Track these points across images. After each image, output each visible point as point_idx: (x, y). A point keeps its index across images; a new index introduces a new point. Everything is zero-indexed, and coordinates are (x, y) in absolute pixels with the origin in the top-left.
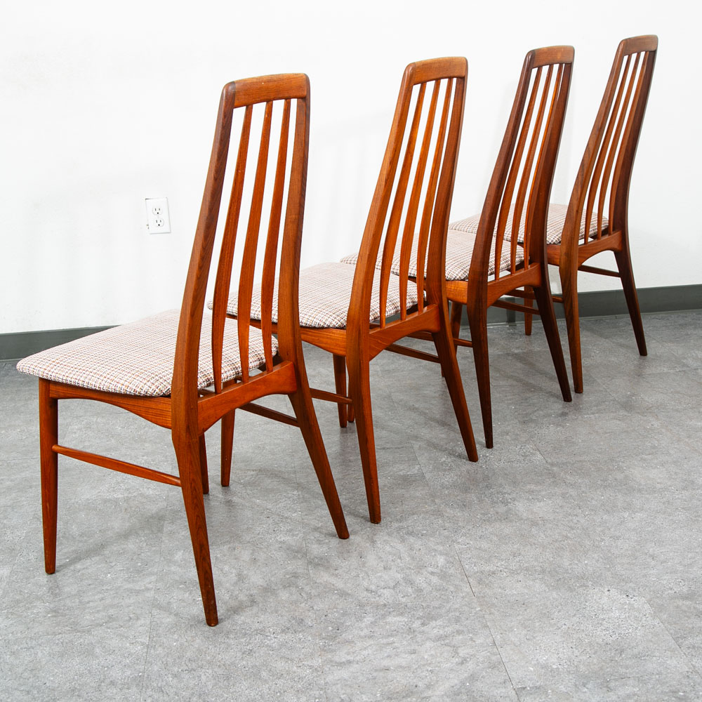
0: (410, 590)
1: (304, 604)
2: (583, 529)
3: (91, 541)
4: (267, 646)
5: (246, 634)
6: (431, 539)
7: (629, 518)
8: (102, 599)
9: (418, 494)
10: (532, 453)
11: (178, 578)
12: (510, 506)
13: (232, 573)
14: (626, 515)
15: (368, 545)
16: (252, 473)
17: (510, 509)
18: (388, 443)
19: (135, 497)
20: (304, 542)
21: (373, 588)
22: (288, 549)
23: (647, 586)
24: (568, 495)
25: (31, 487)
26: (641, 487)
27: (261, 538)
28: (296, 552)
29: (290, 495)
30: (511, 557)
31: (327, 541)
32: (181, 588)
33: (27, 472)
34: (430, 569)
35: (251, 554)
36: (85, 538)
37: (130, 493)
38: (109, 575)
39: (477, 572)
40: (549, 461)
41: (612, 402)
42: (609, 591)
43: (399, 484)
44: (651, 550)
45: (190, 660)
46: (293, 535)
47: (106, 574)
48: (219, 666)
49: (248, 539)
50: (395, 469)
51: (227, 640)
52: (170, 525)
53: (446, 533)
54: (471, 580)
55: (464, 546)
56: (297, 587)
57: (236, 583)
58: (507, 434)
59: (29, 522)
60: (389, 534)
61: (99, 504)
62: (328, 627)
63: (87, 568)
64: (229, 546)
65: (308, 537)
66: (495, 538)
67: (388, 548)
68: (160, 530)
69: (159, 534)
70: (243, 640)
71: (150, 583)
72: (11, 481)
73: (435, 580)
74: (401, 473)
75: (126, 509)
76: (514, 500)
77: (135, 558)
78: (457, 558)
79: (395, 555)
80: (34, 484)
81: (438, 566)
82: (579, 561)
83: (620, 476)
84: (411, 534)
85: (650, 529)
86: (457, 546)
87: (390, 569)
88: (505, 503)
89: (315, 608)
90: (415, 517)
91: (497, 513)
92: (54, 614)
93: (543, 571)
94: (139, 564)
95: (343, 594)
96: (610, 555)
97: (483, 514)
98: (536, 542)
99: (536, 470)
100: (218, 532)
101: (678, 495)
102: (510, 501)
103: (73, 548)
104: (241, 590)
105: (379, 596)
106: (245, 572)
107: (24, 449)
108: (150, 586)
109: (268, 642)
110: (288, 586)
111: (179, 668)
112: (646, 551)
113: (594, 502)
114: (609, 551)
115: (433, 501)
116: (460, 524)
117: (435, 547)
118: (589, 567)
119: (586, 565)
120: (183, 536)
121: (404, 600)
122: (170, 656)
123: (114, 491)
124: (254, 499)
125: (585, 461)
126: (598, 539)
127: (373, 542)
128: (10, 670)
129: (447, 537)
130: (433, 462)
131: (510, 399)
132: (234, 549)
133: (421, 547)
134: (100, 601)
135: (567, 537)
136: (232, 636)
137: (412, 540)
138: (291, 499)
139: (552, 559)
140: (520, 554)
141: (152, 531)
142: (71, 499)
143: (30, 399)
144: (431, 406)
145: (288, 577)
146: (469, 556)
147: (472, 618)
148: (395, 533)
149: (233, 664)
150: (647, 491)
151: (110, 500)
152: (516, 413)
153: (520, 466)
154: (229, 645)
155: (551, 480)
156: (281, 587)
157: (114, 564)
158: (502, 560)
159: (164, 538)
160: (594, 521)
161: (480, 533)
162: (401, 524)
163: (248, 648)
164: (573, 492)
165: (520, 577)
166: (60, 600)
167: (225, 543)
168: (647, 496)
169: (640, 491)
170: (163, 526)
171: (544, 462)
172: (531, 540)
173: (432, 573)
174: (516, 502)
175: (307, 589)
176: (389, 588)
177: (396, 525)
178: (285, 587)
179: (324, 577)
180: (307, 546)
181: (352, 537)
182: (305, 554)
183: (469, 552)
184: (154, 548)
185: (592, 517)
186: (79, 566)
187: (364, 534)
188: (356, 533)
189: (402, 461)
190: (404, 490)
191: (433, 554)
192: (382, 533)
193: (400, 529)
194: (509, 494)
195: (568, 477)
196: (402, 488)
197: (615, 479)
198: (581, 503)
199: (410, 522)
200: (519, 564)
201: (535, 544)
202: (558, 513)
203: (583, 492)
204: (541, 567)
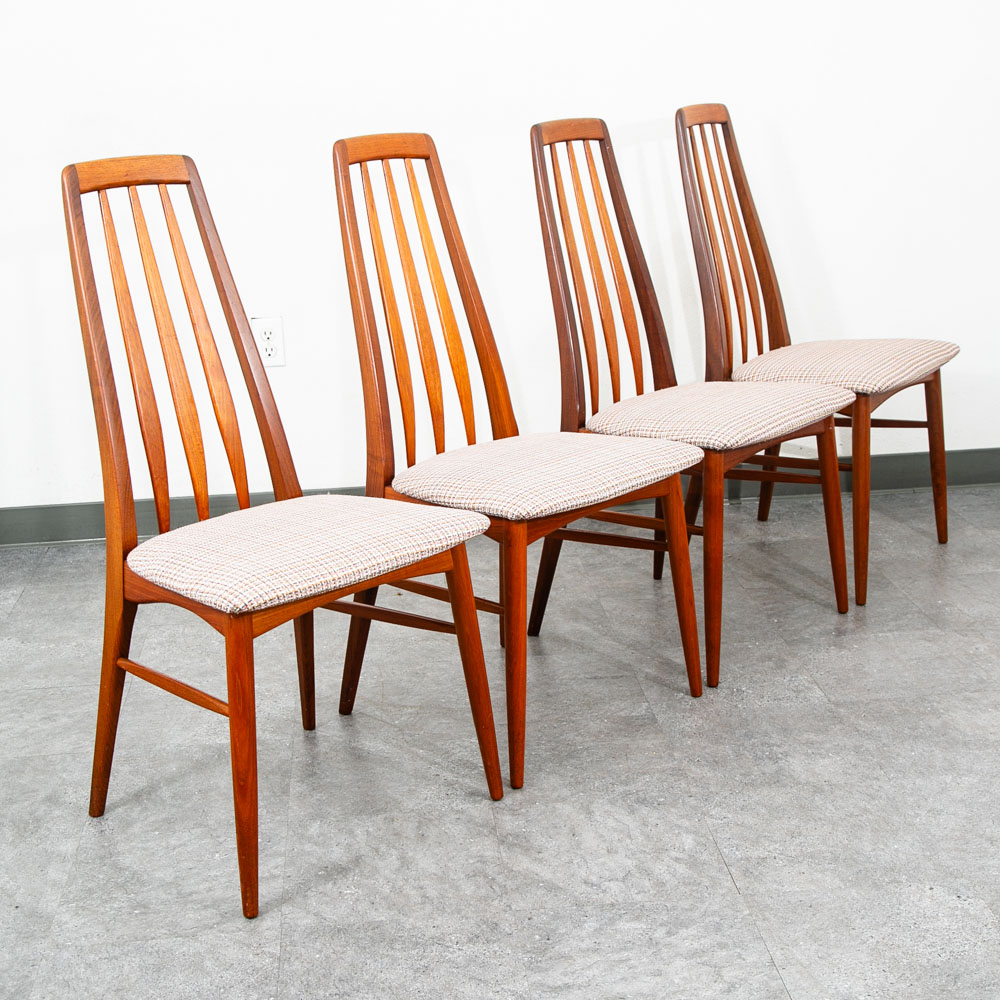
0: (647, 883)
1: (497, 901)
2: (888, 798)
3: (189, 805)
4: (449, 961)
5: (417, 943)
6: (672, 810)
7: (954, 784)
8: (210, 890)
9: (648, 744)
10: (807, 688)
11: (315, 861)
12: (781, 763)
13: (392, 855)
14: (949, 779)
15: (582, 817)
16: (410, 710)
17: (781, 769)
18: (600, 670)
20: (491, 812)
21: (594, 879)
22: (469, 822)
23: (986, 883)
24: (864, 749)
26: (967, 739)
27: (430, 805)
28: (481, 826)
29: (466, 744)
30: (788, 838)
32: (320, 876)
33: (91, 705)
34: (674, 854)
35: (417, 828)
36: (180, 801)
38: (217, 855)
39: (741, 859)
40: (833, 699)
41: (916, 615)
42: (931, 889)
43: (621, 730)
44: (987, 830)
45: (340, 980)
46: (475, 801)
47: (213, 854)
48: (383, 990)
49: (411, 806)
50: (613, 708)
51: (391, 953)
52: (299, 784)
53: (692, 801)
54: (733, 870)
55: (719, 821)
56: (486, 876)
57: (398, 870)
58: (770, 659)
60: (612, 802)
61: (195, 753)
62: (533, 934)
63: (185, 845)
64: (384, 815)
65: (496, 805)
66: (763, 811)
67: (611, 823)
68: (285, 792)
69: (284, 798)
70: (413, 952)
71: (277, 867)
72: (69, 716)
73: (681, 869)
74: (622, 714)
76: (787, 755)
78: (711, 838)
79: (621, 832)
81: (684, 850)
82: (886, 845)
83: (935, 723)
84: (642, 801)
85: (984, 800)
86: (709, 821)
87: (616, 852)
88: (774, 759)
89: (513, 907)
90: (647, 778)
91: (763, 774)
92: (143, 910)
93: (836, 859)
95: (552, 888)
96: (929, 837)
97: (744, 775)
98: (822, 816)
99: (815, 712)
100: (368, 795)
102: (780, 756)
103: (164, 816)
104: (406, 880)
105: (604, 891)
106: (410, 854)
107: (84, 670)
108: (276, 872)
109: (450, 955)
110: (474, 875)
111: (325, 991)
112: (982, 833)
113: (901, 760)
114: (928, 831)
115: (671, 755)
116: (712, 789)
117: (679, 823)
118: (900, 855)
119: (896, 850)
120: (318, 800)
121: (639, 898)
122: (311, 973)
123: (215, 734)
124: (414, 749)
125: (884, 700)
126: (911, 813)
127: (590, 813)
128: (86, 990)
129: (695, 808)
130: (666, 699)
131: (772, 609)
132: (392, 819)
133: (658, 822)
134: (208, 892)
135: (866, 810)
136: (398, 946)
137: (644, 810)
138: (468, 749)
139: (846, 842)
140: (800, 834)
141: (274, 792)
142: (155, 745)
143: (86, 599)
144: (658, 618)
145: (471, 861)
146: (728, 836)
147: (739, 925)
148: (620, 801)
149: (402, 985)
150: (976, 745)
151: (210, 747)
152: (780, 630)
153: (791, 706)
154: (395, 960)
155: (838, 727)
156: (463, 876)
157: (222, 839)
158: (776, 842)
159: (291, 803)
160: (903, 787)
161: (741, 803)
162: (627, 788)
163: (422, 963)
164: (870, 745)
165: (804, 867)
166: (149, 891)
167: (378, 811)
168: (977, 752)
169: (965, 744)
170: (288, 785)
171: (826, 700)
172: (814, 813)
173: (677, 860)
174: (789, 758)
175: (500, 879)
176: (617, 880)
177: (621, 789)
178: (468, 876)
179: (523, 863)
180: (495, 818)
181: (559, 805)
182: (494, 828)
183: (727, 829)
184: (279, 817)
185: (899, 781)
186: (173, 842)
187: (576, 801)
188: (564, 800)
189: (623, 696)
190: (628, 739)
191: (677, 832)
192: (601, 801)
193: (626, 794)
194: (779, 747)
195: (861, 722)
196: (625, 736)
197: (930, 727)
198: (883, 761)
199: (640, 784)
200: (800, 848)
201: (820, 819)
202: (850, 775)
203: (884, 745)
204: (832, 853)
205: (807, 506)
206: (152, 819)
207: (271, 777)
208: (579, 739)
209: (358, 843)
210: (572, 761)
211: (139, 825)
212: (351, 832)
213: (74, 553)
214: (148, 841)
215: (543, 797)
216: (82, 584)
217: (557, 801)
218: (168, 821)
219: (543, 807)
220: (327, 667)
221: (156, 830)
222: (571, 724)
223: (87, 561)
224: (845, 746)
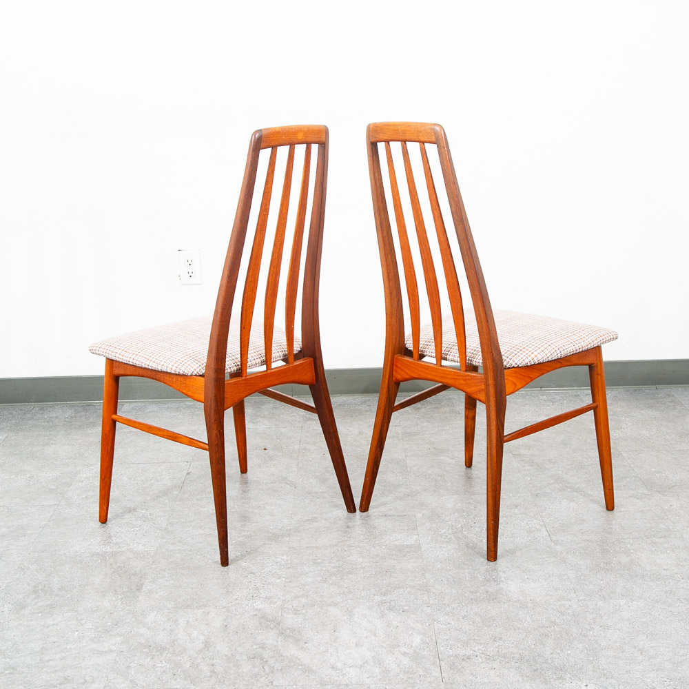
0: (377, 670)
1: (264, 678)
2: (574, 615)
3: (69, 595)
6: (412, 616)
7: (625, 606)
8: (63, 659)
9: (409, 566)
10: (537, 529)
11: (143, 641)
12: (502, 585)
13: (199, 639)
14: (622, 603)
15: (345, 618)
17: (501, 589)
18: (390, 510)
19: (123, 552)
20: (280, 611)
21: (339, 665)
22: (262, 617)
23: (628, 683)
24: (566, 577)
25: (24, 535)
26: (646, 573)
28: (270, 621)
29: (278, 560)
30: (491, 641)
31: (304, 611)
32: (143, 652)
33: (25, 520)
34: (403, 649)
35: (224, 620)
36: (63, 592)
37: (119, 547)
38: (76, 633)
39: (452, 655)
40: (554, 538)
41: (633, 479)
42: (586, 686)
43: (392, 554)
44: (642, 643)
46: (271, 602)
47: (74, 632)
49: (224, 604)
50: (392, 539)
52: (151, 584)
53: (429, 610)
54: (443, 664)
55: (444, 626)
56: (262, 659)
57: (200, 651)
58: (516, 507)
59: (13, 572)
60: (369, 608)
61: (86, 557)
63: (57, 624)
64: (202, 610)
65: (286, 606)
66: (479, 620)
67: (365, 623)
68: (139, 589)
69: (137, 593)
71: (116, 644)
72: (8, 527)
73: (406, 661)
74: (397, 543)
75: (111, 565)
77: (106, 617)
78: (434, 639)
79: (370, 631)
80: (29, 532)
81: (412, 647)
82: (562, 650)
83: (624, 559)
84: (391, 609)
85: (645, 620)
86: (436, 626)
87: (362, 646)
88: (498, 582)
89: (274, 683)
90: (401, 591)
91: (487, 592)
92: (12, 671)
93: (521, 659)
94: (109, 624)
95: (307, 670)
96: (596, 646)
97: (472, 592)
98: (521, 626)
99: (538, 547)
100: (197, 594)
101: (683, 584)
102: (503, 579)
103: (49, 602)
104: (204, 659)
105: (344, 675)
106: (213, 640)
108: (113, 648)
110: (253, 658)
112: (636, 645)
113: (592, 587)
114: (596, 642)
115: (423, 575)
116: (446, 602)
117: (414, 626)
118: (570, 658)
119: (569, 655)
120: (160, 596)
121: (368, 681)
123: (104, 544)
124: (241, 562)
125: (591, 541)
126: (588, 627)
127: (351, 615)
129: (429, 615)
130: (432, 533)
131: (528, 470)
132: (208, 613)
133: (399, 624)
134: (61, 660)
135: (554, 623)
137: (391, 615)
138: (278, 564)
139: (533, 646)
140: (501, 639)
141: (131, 589)
142: (60, 550)
144: (445, 473)
145: (255, 647)
146: (447, 637)
148: (376, 607)
150: (650, 578)
151: (98, 553)
152: (531, 485)
153: (522, 543)
155: (552, 560)
156: (245, 658)
157: (84, 621)
158: (481, 644)
159: (140, 597)
160: (587, 607)
161: (464, 613)
162: (384, 598)
164: (571, 574)
165: (496, 664)
166: (20, 657)
167: (200, 606)
168: (650, 583)
169: (643, 577)
170: (142, 584)
171: (549, 539)
172: (516, 624)
173: (404, 654)
174: (509, 582)
175: (271, 661)
176: (356, 667)
177: (378, 598)
178: (249, 658)
179: (292, 650)
180: (282, 615)
181: (330, 608)
182: (279, 624)
183: (448, 632)
184: (128, 608)
185: (585, 602)
186: (49, 622)
187: (344, 606)
188: (335, 604)
189: (401, 530)
190: (395, 561)
191: (410, 633)
192: (362, 607)
193: (382, 603)
194: (504, 572)
195: (570, 557)
196: (395, 559)
197: (620, 563)
198: (577, 587)
199: (394, 596)
200: (497, 649)
201: (519, 628)
202: (550, 596)
203: (582, 574)
204: (520, 655)
205: (575, 396)
206: (41, 604)
207: (133, 577)
208: (361, 560)
209: (179, 629)
210: (351, 576)
211: (30, 608)
212: (176, 621)
213: (49, 412)
214: (32, 620)
215: (321, 601)
216: (48, 433)
217: (330, 605)
218: (51, 607)
219: (319, 609)
220: (198, 500)
221: (41, 612)
222: (358, 549)
223: (57, 417)
224: (553, 574)
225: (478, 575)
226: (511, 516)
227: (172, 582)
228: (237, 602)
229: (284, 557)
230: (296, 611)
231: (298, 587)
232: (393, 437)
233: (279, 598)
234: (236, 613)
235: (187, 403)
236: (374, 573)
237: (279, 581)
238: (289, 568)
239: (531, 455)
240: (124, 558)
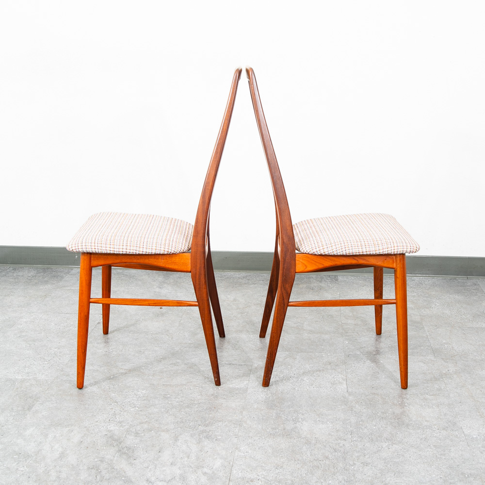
2: (344, 452)
6: (222, 444)
7: (386, 448)
9: (233, 405)
10: (340, 382)
11: (17, 450)
12: (298, 424)
13: (58, 451)
14: (385, 445)
15: (171, 442)
17: (296, 427)
18: (236, 360)
19: (29, 379)
20: (125, 433)
21: (153, 479)
22: (110, 437)
24: (349, 421)
26: (411, 422)
27: (97, 425)
28: (115, 440)
29: (139, 393)
30: (274, 469)
31: (143, 434)
32: (13, 458)
34: (205, 470)
35: (82, 437)
37: (28, 376)
39: (240, 478)
40: (350, 390)
41: (426, 347)
44: (389, 479)
46: (121, 426)
49: (87, 424)
52: (39, 405)
53: (235, 440)
55: (242, 454)
56: (97, 470)
57: (55, 460)
58: (330, 364)
60: (192, 436)
64: (69, 429)
65: (131, 429)
66: (270, 451)
67: (184, 447)
68: (30, 408)
69: (27, 412)
73: (204, 479)
75: (17, 388)
76: (303, 420)
78: (231, 463)
79: (186, 453)
81: (212, 468)
82: (325, 480)
83: (398, 411)
84: (208, 437)
85: (397, 460)
86: (237, 453)
87: (175, 465)
88: (296, 421)
90: (220, 424)
91: (284, 429)
95: (127, 481)
96: (353, 478)
97: (273, 429)
98: (301, 458)
99: (335, 397)
100: (69, 416)
101: (437, 433)
102: (300, 420)
104: (55, 467)
106: (68, 452)
110: (92, 469)
112: (384, 480)
113: (365, 431)
114: (354, 475)
115: (241, 412)
116: (251, 435)
117: (220, 452)
120: (43, 415)
123: (18, 373)
124: (111, 393)
125: (378, 394)
126: (351, 463)
127: (176, 439)
129: (234, 444)
132: (73, 431)
133: (209, 450)
135: (327, 458)
137: (206, 442)
138: (138, 396)
139: (305, 475)
140: (282, 467)
141: (24, 409)
145: (96, 460)
146: (241, 463)
148: (197, 435)
150: (413, 426)
151: (11, 380)
152: (347, 348)
153: (324, 392)
155: (343, 407)
156: (86, 468)
158: (265, 470)
159: (28, 415)
160: (357, 447)
161: (261, 445)
162: (206, 428)
164: (353, 419)
167: (68, 425)
168: (411, 431)
169: (408, 426)
170: (33, 405)
171: (346, 391)
172: (297, 456)
173: (205, 474)
174: (304, 422)
175: (104, 472)
176: (165, 481)
177: (202, 428)
178: (89, 468)
179: (122, 465)
180: (125, 437)
181: (162, 434)
182: (120, 443)
183: (244, 459)
184: (16, 423)
185: (356, 443)
187: (173, 432)
188: (167, 431)
189: (238, 376)
190: (225, 400)
191: (215, 457)
192: (187, 434)
193: (203, 432)
194: (303, 414)
195: (357, 406)
196: (224, 399)
197: (394, 413)
198: (355, 430)
199: (214, 427)
200: (276, 475)
201: (298, 460)
202: (331, 436)
203: (362, 420)
204: (292, 481)
207: (29, 400)
208: (199, 397)
209: (46, 442)
210: (187, 409)
212: (46, 435)
213: (19, 271)
215: (158, 428)
216: (12, 287)
217: (163, 431)
219: (154, 434)
222: (200, 389)
223: (22, 276)
224: (339, 419)
225: (283, 416)
226: (323, 370)
227: (55, 405)
228: (97, 423)
229: (144, 392)
230: (137, 434)
231: (145, 415)
232: (257, 304)
233: (128, 423)
234: (93, 432)
235: (118, 271)
236: (205, 408)
237: (133, 409)
238: (144, 400)
239: (355, 325)
240: (28, 384)
